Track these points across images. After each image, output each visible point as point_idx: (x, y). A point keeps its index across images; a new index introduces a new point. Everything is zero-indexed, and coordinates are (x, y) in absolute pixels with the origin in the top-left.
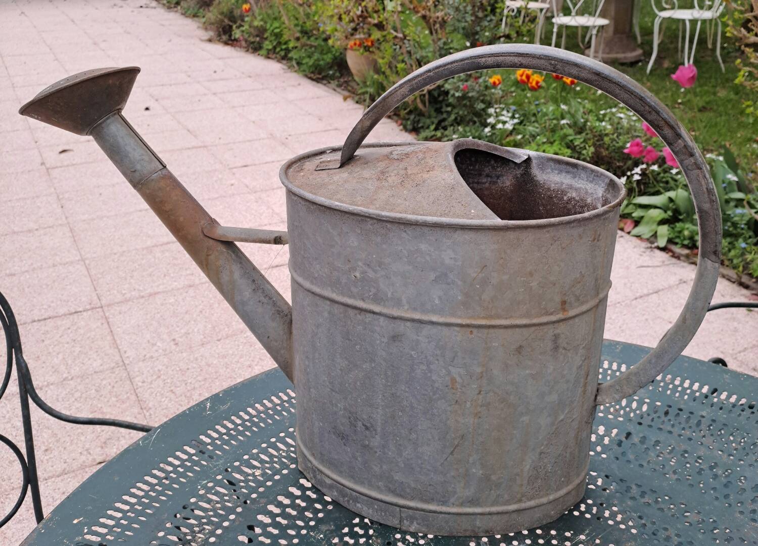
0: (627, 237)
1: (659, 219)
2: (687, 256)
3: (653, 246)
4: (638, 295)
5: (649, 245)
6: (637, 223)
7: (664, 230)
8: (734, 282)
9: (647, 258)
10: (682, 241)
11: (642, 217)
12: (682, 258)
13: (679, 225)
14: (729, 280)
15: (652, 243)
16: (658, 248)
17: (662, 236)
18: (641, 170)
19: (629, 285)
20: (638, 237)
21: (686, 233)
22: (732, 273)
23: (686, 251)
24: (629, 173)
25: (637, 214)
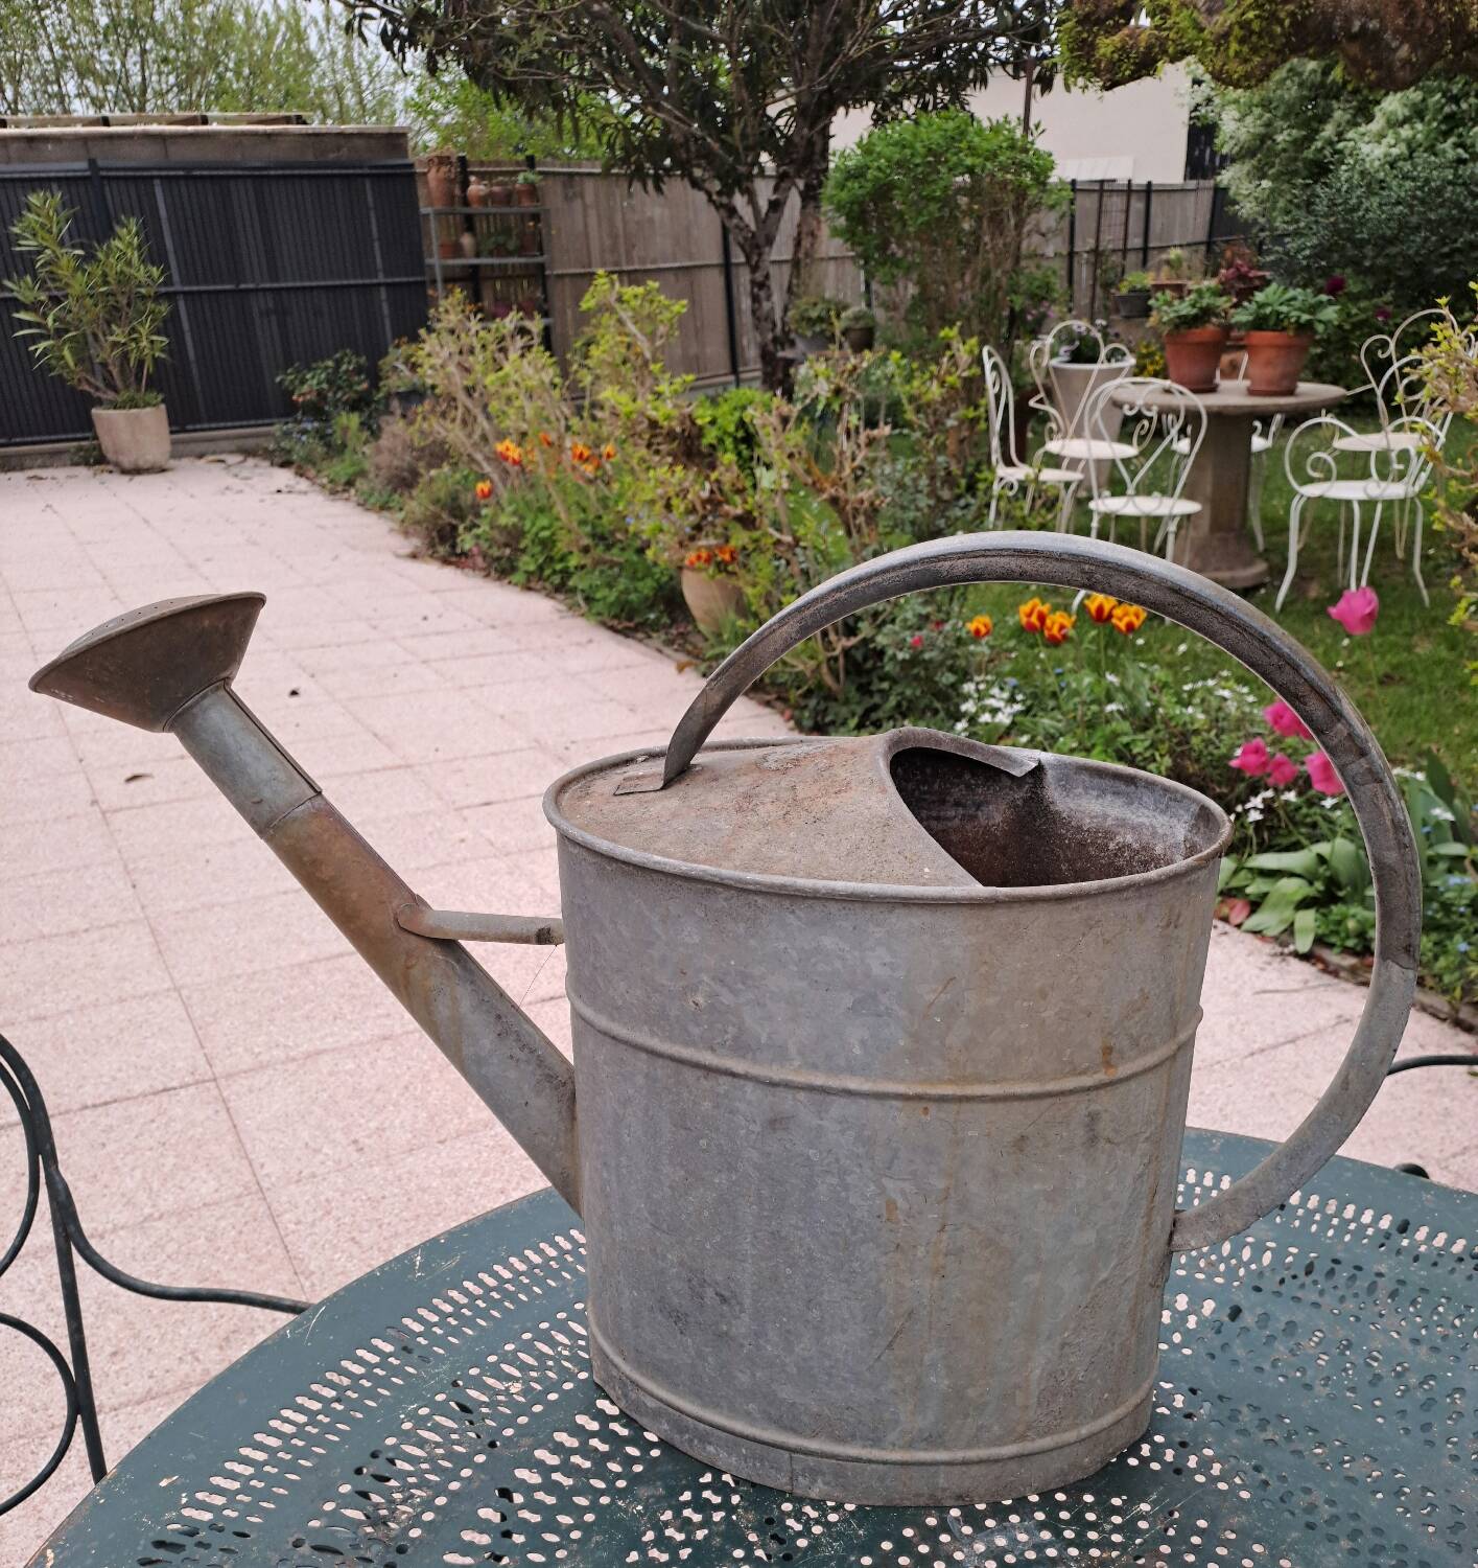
0: (1236, 933)
1: (1299, 897)
2: (1353, 970)
3: (1286, 951)
4: (1256, 1046)
5: (1278, 949)
6: (1255, 906)
7: (1307, 920)
8: (1444, 1020)
9: (1274, 975)
10: (1343, 940)
11: (1265, 895)
12: (1342, 974)
13: (1337, 910)
14: (1435, 1015)
15: (1284, 945)
16: (1296, 955)
17: (1305, 931)
18: (1264, 800)
19: (1238, 1027)
20: (1256, 933)
21: (1351, 924)
22: (1440, 1002)
23: (1350, 961)
24: (1239, 808)
25: (1255, 888)
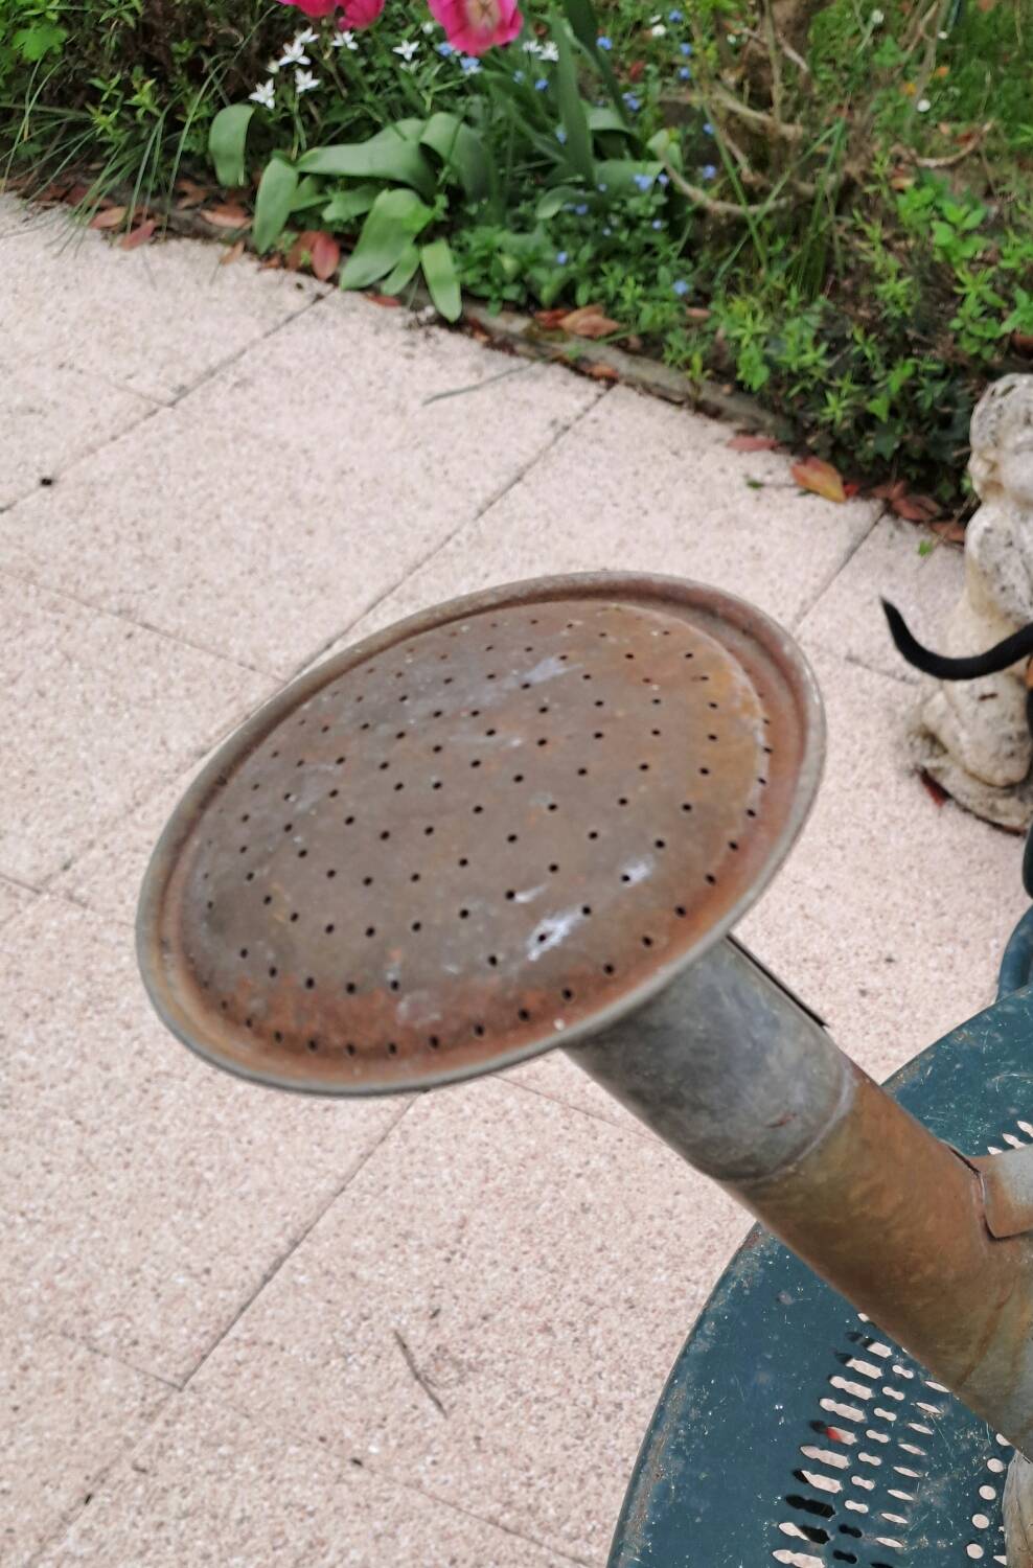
0: (336, 294)
1: (418, 226)
2: (530, 338)
3: (423, 316)
4: (479, 497)
5: (411, 316)
6: (347, 240)
7: (438, 258)
8: (680, 404)
9: (429, 364)
10: (498, 289)
11: (361, 218)
12: (520, 348)
13: (475, 238)
14: (665, 398)
15: (417, 307)
16: (441, 321)
17: (442, 281)
18: (307, 51)
19: (437, 470)
20: (370, 290)
21: (508, 264)
22: (674, 381)
23: (519, 324)
24: (273, 67)
25: (337, 210)
